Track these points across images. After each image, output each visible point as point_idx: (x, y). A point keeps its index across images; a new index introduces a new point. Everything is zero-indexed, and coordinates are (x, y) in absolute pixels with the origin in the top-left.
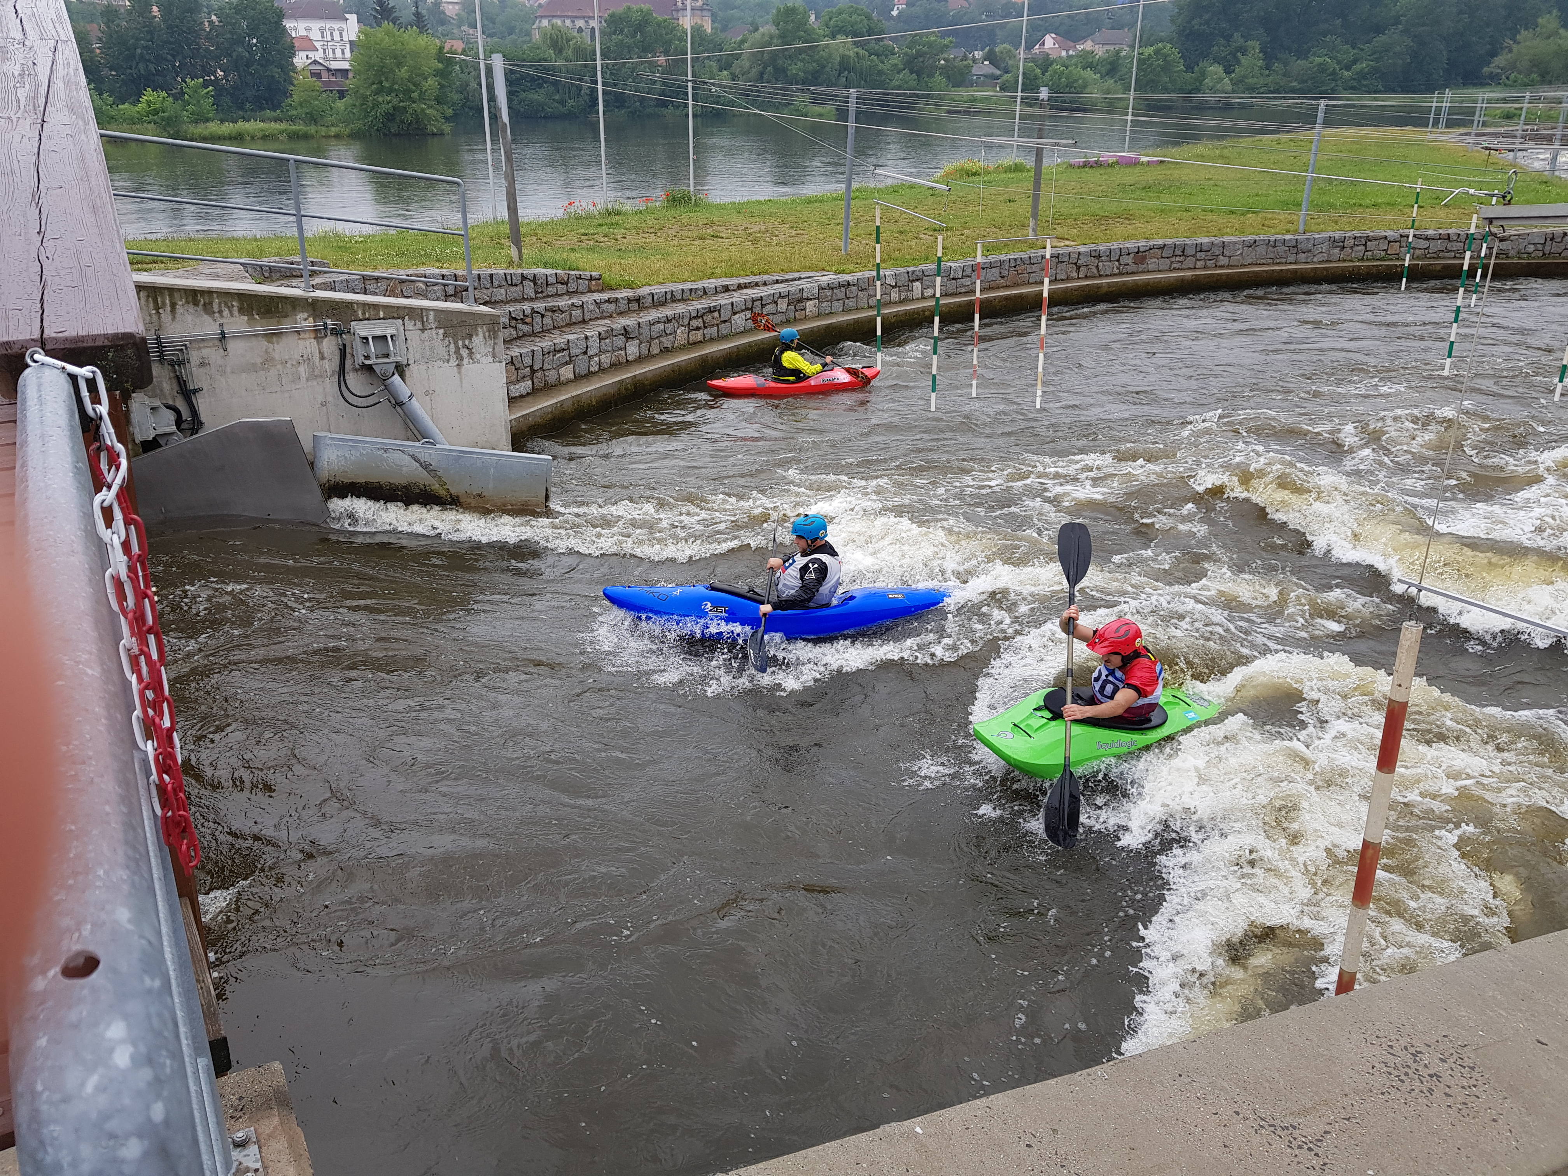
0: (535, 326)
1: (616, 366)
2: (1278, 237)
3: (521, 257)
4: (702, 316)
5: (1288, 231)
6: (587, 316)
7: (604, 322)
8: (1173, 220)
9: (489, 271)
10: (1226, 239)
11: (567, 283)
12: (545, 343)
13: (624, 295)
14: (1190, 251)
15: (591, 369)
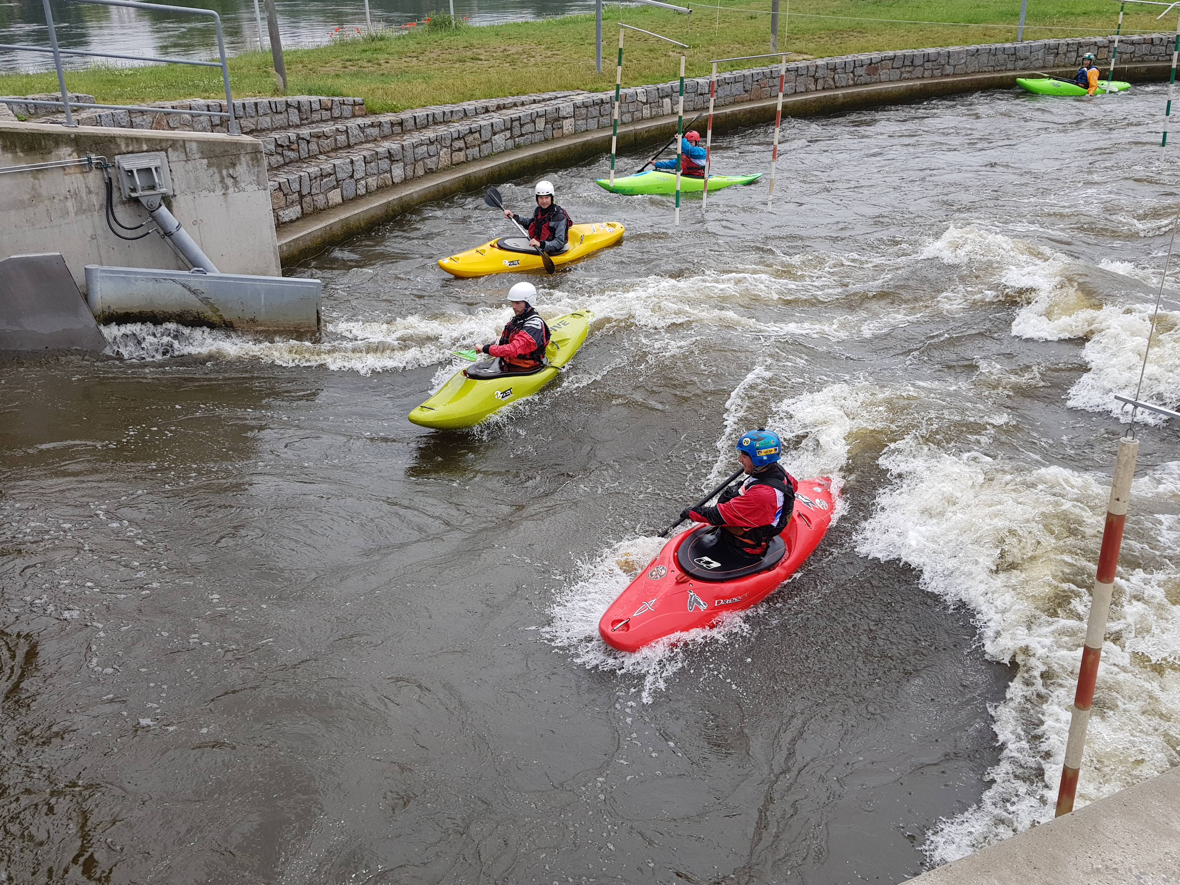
0: (302, 152)
1: (382, 188)
2: (998, 45)
3: (285, 86)
4: (463, 137)
5: (1007, 40)
6: (352, 141)
7: (368, 146)
8: (902, 32)
9: (253, 100)
10: (951, 49)
11: (331, 109)
12: (313, 170)
13: (387, 119)
14: (917, 62)
15: (359, 192)
